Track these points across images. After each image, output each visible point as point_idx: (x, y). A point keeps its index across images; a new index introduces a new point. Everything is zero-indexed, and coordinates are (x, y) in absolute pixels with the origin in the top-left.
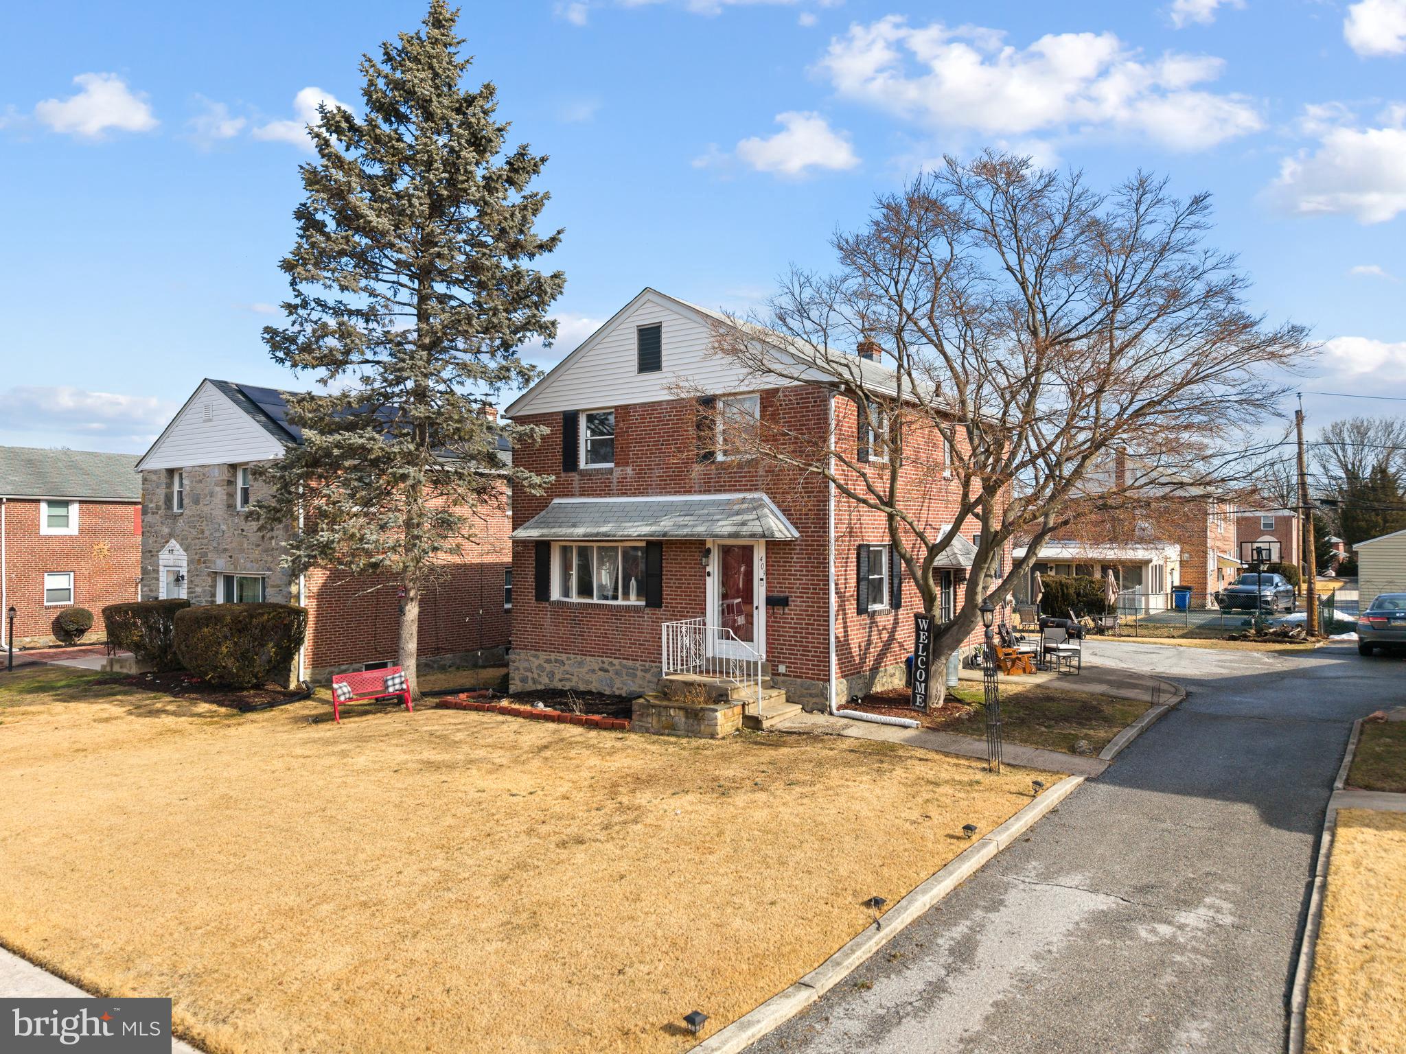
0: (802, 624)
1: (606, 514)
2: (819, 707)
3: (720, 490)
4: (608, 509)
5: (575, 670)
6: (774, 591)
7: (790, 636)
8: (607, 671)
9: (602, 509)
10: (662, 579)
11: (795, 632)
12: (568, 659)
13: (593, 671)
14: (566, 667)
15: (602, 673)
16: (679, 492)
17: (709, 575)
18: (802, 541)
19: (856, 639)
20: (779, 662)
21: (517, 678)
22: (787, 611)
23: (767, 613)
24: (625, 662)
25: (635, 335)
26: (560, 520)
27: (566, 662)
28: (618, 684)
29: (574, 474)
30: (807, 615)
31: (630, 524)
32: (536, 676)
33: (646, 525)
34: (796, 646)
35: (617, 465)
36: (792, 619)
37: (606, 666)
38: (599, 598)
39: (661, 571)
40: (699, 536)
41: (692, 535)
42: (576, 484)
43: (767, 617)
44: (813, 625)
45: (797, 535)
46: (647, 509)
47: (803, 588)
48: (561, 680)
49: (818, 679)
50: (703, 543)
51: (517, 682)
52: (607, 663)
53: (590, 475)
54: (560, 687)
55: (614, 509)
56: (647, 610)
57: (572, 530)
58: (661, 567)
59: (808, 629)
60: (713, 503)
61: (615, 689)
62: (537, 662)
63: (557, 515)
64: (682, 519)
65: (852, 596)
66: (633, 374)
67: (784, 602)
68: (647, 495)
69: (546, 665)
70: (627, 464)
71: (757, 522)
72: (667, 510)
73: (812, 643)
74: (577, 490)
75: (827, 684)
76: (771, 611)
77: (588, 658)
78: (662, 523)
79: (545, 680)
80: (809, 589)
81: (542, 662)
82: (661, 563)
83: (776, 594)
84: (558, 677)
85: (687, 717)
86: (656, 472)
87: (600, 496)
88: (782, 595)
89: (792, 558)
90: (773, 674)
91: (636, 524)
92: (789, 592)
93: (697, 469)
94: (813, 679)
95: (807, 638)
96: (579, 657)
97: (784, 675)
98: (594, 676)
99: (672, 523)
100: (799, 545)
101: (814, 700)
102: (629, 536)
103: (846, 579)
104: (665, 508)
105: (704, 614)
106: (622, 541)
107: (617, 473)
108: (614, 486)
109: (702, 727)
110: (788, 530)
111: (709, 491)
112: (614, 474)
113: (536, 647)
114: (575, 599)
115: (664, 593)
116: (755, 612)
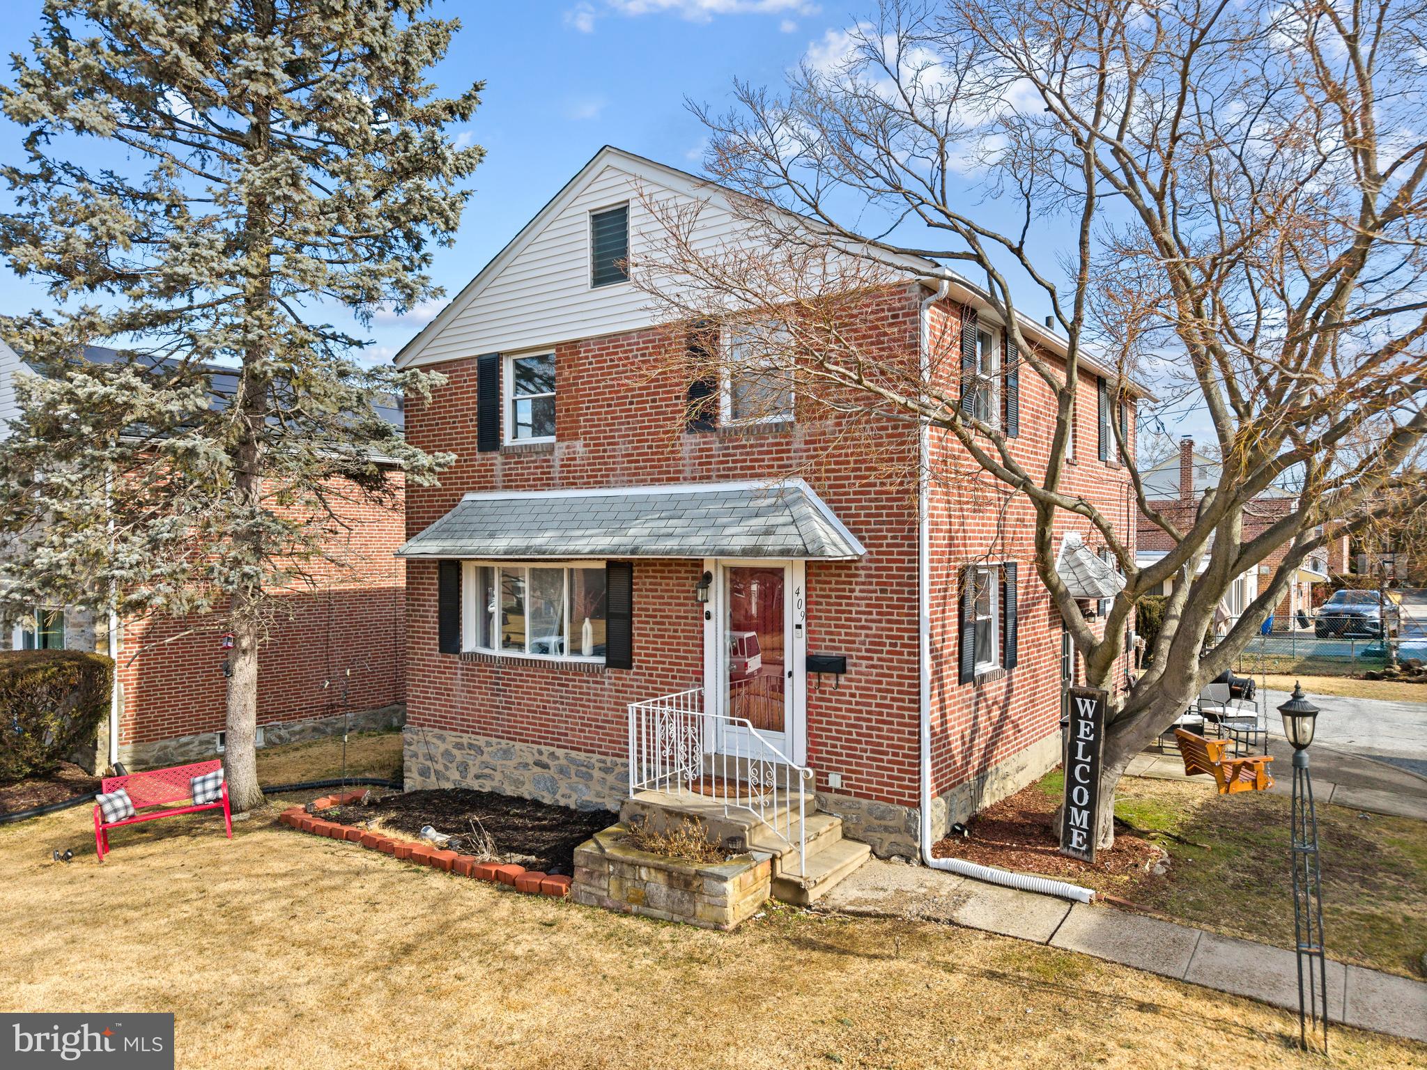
0: (870, 705)
1: (541, 519)
2: (902, 851)
3: (727, 476)
4: (546, 509)
5: (498, 763)
6: (820, 647)
7: (848, 725)
8: (545, 766)
9: (536, 510)
10: (631, 623)
11: (857, 719)
12: (489, 744)
13: (526, 765)
14: (486, 757)
15: (538, 769)
16: (658, 480)
17: (708, 617)
18: (870, 561)
19: (958, 727)
20: (829, 768)
21: (414, 769)
22: (842, 681)
23: (809, 683)
24: (574, 754)
25: (587, 226)
26: (472, 527)
27: (485, 750)
28: (563, 788)
29: (494, 454)
30: (879, 690)
31: (580, 533)
32: (440, 767)
33: (605, 535)
34: (859, 742)
35: (561, 438)
36: (853, 695)
37: (544, 759)
38: (533, 652)
39: (631, 609)
40: (691, 553)
41: (679, 552)
42: (498, 470)
43: (809, 690)
44: (891, 707)
45: (861, 550)
46: (606, 507)
47: (871, 643)
48: (477, 777)
49: (900, 802)
50: (699, 564)
51: (415, 775)
52: (546, 754)
53: (519, 456)
54: (477, 788)
55: (555, 509)
56: (609, 672)
57: (488, 542)
58: (631, 603)
59: (881, 714)
60: (716, 496)
61: (558, 797)
62: (442, 747)
63: (469, 519)
64: (663, 523)
65: (952, 654)
66: (583, 290)
67: (838, 666)
68: (608, 485)
69: (455, 752)
70: (575, 437)
71: (792, 529)
72: (638, 509)
73: (888, 738)
74: (499, 480)
75: (915, 812)
76: (815, 681)
77: (518, 745)
78: (631, 532)
79: (455, 775)
80: (884, 644)
81: (450, 747)
82: (631, 597)
83: (823, 652)
84: (473, 771)
85: (671, 886)
86: (622, 448)
87: (534, 488)
88: (834, 653)
89: (852, 591)
90: (818, 788)
91: (589, 532)
92: (847, 649)
93: (689, 443)
94: (891, 801)
95: (880, 729)
96: (504, 742)
97: (837, 791)
98: (527, 773)
99: (647, 531)
100: (863, 568)
101: (893, 837)
102: (577, 553)
103: (943, 626)
104: (637, 507)
105: (700, 680)
106: (568, 560)
107: (561, 451)
108: (556, 472)
109: (699, 908)
110: (847, 543)
111: (709, 477)
112: (556, 453)
113: (442, 724)
114: (497, 651)
115: (635, 645)
116: (787, 681)
